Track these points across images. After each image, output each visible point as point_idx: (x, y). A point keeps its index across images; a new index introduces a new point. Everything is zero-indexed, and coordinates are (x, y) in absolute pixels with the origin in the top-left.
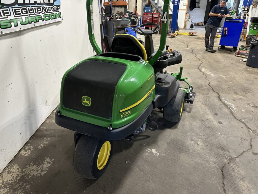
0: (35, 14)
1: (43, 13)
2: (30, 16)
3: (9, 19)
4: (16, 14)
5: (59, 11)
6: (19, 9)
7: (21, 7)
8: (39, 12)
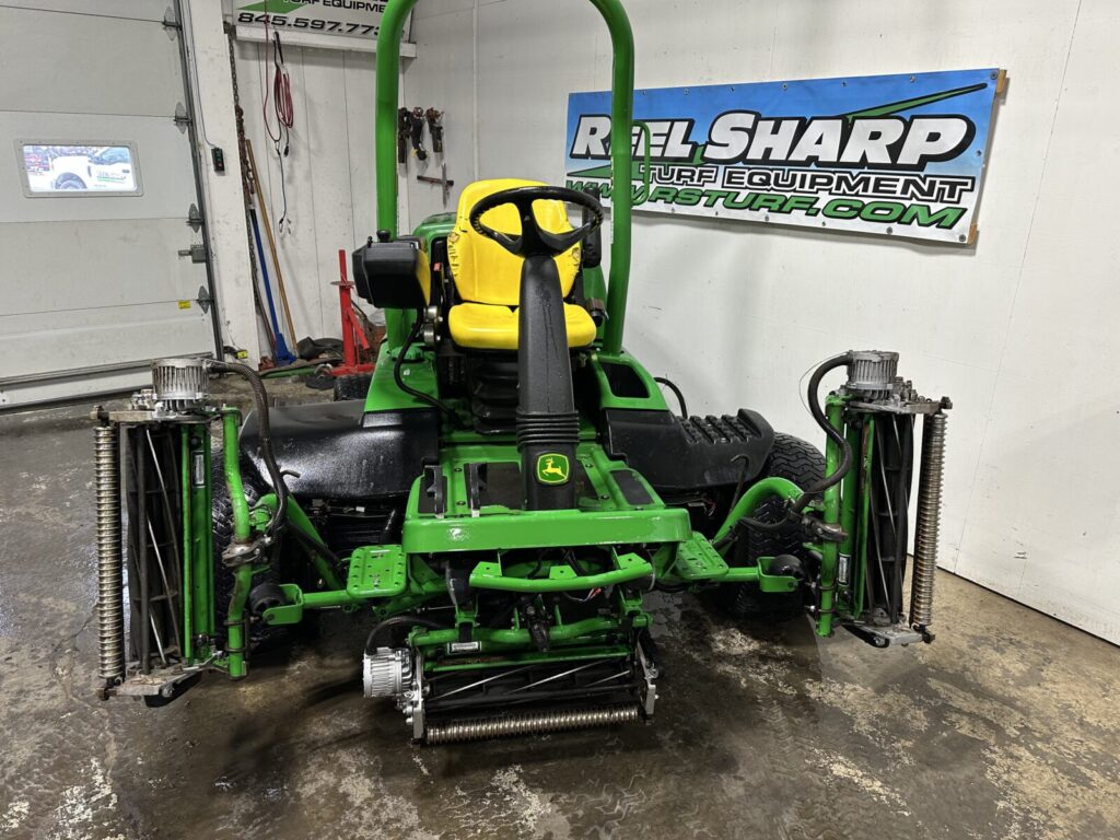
0: (794, 191)
1: (833, 191)
2: (772, 192)
3: (703, 189)
4: (729, 182)
5: (958, 202)
6: (744, 173)
7: (749, 169)
8: (816, 187)
